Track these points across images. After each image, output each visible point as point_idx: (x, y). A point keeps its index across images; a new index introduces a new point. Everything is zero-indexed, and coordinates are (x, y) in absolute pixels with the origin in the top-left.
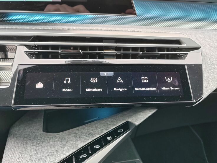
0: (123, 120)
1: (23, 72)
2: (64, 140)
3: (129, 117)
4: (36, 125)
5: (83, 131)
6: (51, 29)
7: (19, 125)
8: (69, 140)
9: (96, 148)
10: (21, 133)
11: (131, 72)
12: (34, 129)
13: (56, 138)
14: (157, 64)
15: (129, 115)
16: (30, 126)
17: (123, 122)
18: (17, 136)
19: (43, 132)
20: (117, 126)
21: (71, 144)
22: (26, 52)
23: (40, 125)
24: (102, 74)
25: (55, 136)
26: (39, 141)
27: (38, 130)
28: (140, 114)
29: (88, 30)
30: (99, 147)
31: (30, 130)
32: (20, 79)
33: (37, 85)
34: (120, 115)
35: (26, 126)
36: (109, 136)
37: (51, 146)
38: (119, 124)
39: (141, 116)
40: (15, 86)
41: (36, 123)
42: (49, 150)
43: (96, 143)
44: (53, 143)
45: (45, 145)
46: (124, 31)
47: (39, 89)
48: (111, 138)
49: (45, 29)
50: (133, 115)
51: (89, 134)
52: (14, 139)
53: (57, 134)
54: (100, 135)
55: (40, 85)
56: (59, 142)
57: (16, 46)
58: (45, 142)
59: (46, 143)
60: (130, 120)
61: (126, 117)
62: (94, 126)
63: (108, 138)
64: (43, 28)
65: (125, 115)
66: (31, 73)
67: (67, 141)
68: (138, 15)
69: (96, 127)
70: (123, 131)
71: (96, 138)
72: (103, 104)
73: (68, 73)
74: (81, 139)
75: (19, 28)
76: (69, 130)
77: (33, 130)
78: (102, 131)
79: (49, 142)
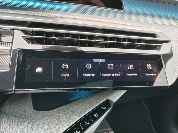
0: (104, 98)
1: (23, 56)
2: (57, 118)
3: (108, 95)
4: (27, 104)
5: (72, 109)
6: (46, 16)
7: (10, 104)
8: (60, 117)
9: (87, 124)
10: (13, 112)
11: (119, 60)
12: (25, 107)
13: (49, 116)
14: (139, 54)
15: (108, 94)
16: (20, 105)
17: (104, 100)
18: (10, 115)
19: (34, 110)
20: (100, 103)
21: (63, 121)
22: (24, 37)
23: (30, 103)
24: (95, 61)
25: (46, 114)
26: (33, 119)
27: (29, 108)
28: (116, 92)
29: (80, 19)
30: (89, 124)
31: (21, 109)
32: (20, 63)
33: (37, 69)
34: (100, 94)
35: (16, 105)
36: (95, 113)
37: (45, 123)
38: (101, 102)
39: (117, 95)
40: (16, 70)
41: (26, 102)
42: (45, 128)
43: (85, 120)
44: (47, 120)
45: (39, 123)
46: (111, 23)
47: (39, 73)
48: (97, 115)
49: (40, 16)
50: (111, 94)
51: (78, 112)
52: (7, 118)
53: (48, 112)
54: (87, 113)
55: (39, 70)
56: (52, 120)
57: (13, 31)
58: (38, 120)
59: (40, 121)
60: (109, 98)
61: (106, 96)
62: (80, 104)
63: (95, 115)
64: (38, 15)
65: (104, 94)
66: (31, 58)
67: (59, 119)
68: (125, 10)
69: (82, 105)
70: (106, 108)
71: (84, 115)
72: (98, 87)
73: (65, 59)
74: (72, 116)
75: (14, 13)
76: (58, 108)
77: (25, 109)
78: (88, 108)
79: (43, 120)
